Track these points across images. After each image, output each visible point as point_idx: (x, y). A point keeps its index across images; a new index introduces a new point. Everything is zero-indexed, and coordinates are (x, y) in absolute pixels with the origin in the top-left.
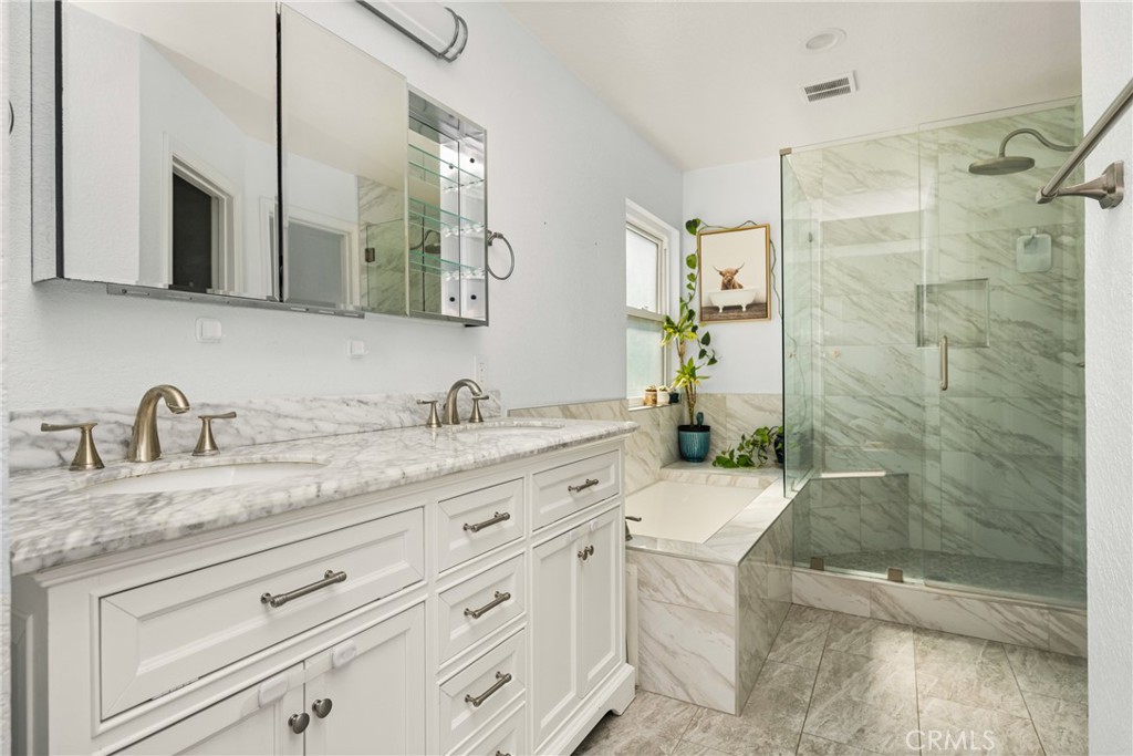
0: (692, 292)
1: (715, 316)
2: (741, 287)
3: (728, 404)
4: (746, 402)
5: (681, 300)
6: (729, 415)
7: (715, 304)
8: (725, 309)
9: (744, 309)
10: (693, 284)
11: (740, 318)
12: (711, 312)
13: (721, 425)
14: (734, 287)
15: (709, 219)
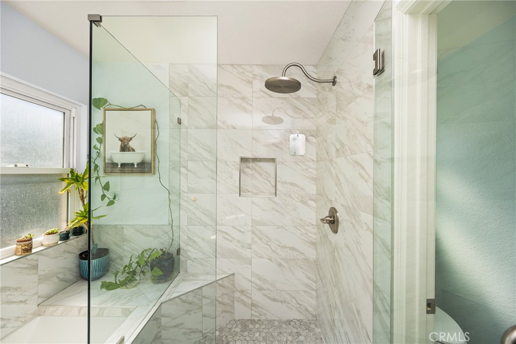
2: (133, 150)
3: (125, 232)
4: (138, 231)
6: (125, 240)
7: (116, 161)
8: (123, 165)
9: (136, 166)
11: (132, 172)
12: (112, 167)
13: (120, 247)
14: (129, 150)
15: (112, 100)
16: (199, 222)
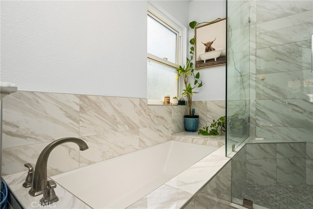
0: (192, 55)
1: (202, 65)
2: (214, 50)
3: (208, 105)
4: (216, 105)
5: (188, 59)
6: (208, 111)
7: (202, 59)
8: (207, 61)
9: (216, 60)
10: (192, 52)
11: (213, 64)
13: (204, 115)
14: (211, 50)
15: (200, 20)
16: (267, 97)
